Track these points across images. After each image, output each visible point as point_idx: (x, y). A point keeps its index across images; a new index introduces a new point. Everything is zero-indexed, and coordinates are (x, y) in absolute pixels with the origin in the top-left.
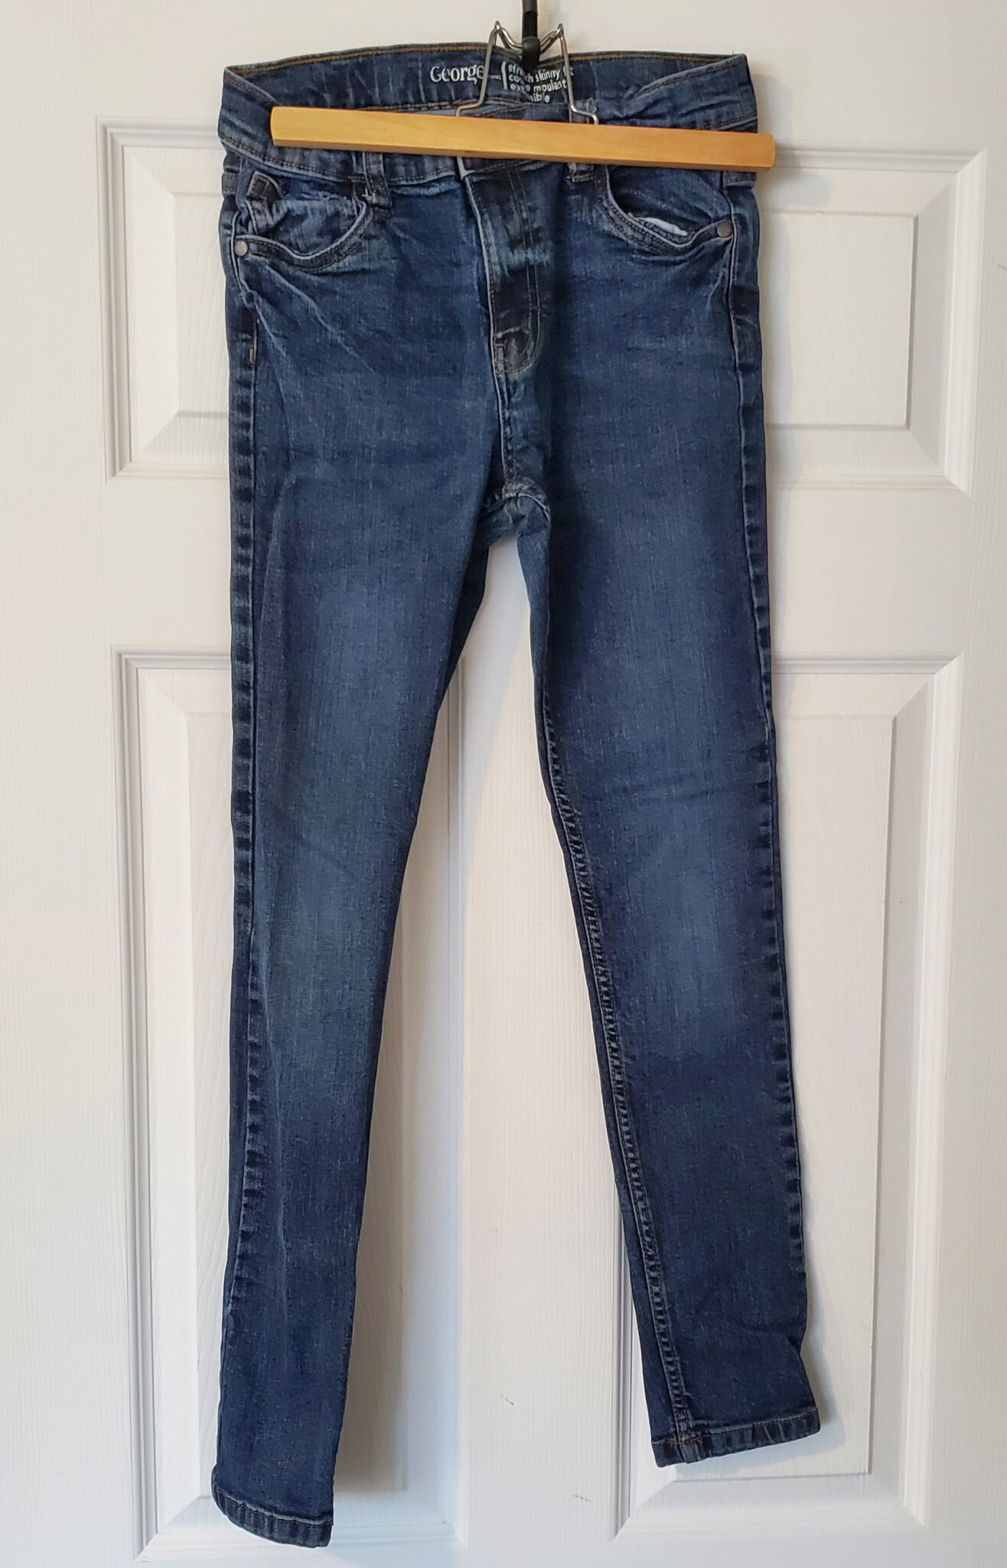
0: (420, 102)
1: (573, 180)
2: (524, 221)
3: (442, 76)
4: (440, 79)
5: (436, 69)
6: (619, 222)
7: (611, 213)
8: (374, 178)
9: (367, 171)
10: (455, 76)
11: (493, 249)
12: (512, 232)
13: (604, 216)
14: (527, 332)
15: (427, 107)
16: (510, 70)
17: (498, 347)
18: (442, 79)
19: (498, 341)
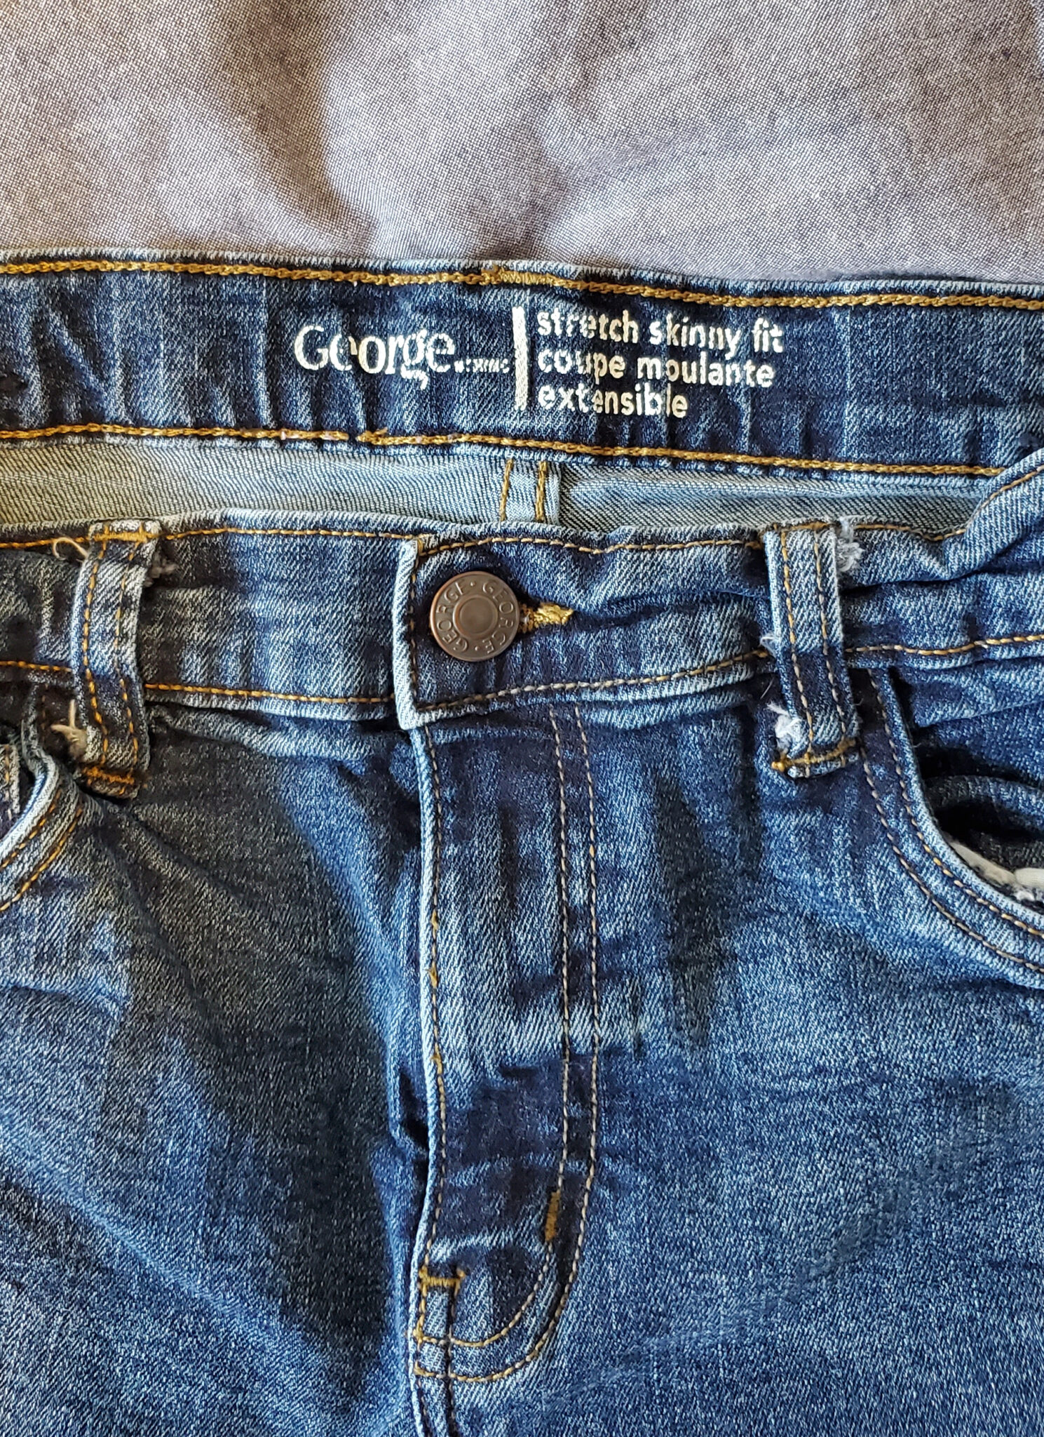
0: (255, 424)
1: (793, 772)
2: (572, 916)
3: (331, 354)
4: (323, 364)
5: (311, 333)
6: (963, 911)
7: (935, 882)
8: (101, 679)
9: (80, 655)
10: (372, 359)
11: (453, 1010)
12: (526, 953)
13: (910, 890)
14: (536, 1248)
15: (278, 439)
16: (544, 330)
17: (431, 1289)
18: (329, 363)
19: (433, 1270)
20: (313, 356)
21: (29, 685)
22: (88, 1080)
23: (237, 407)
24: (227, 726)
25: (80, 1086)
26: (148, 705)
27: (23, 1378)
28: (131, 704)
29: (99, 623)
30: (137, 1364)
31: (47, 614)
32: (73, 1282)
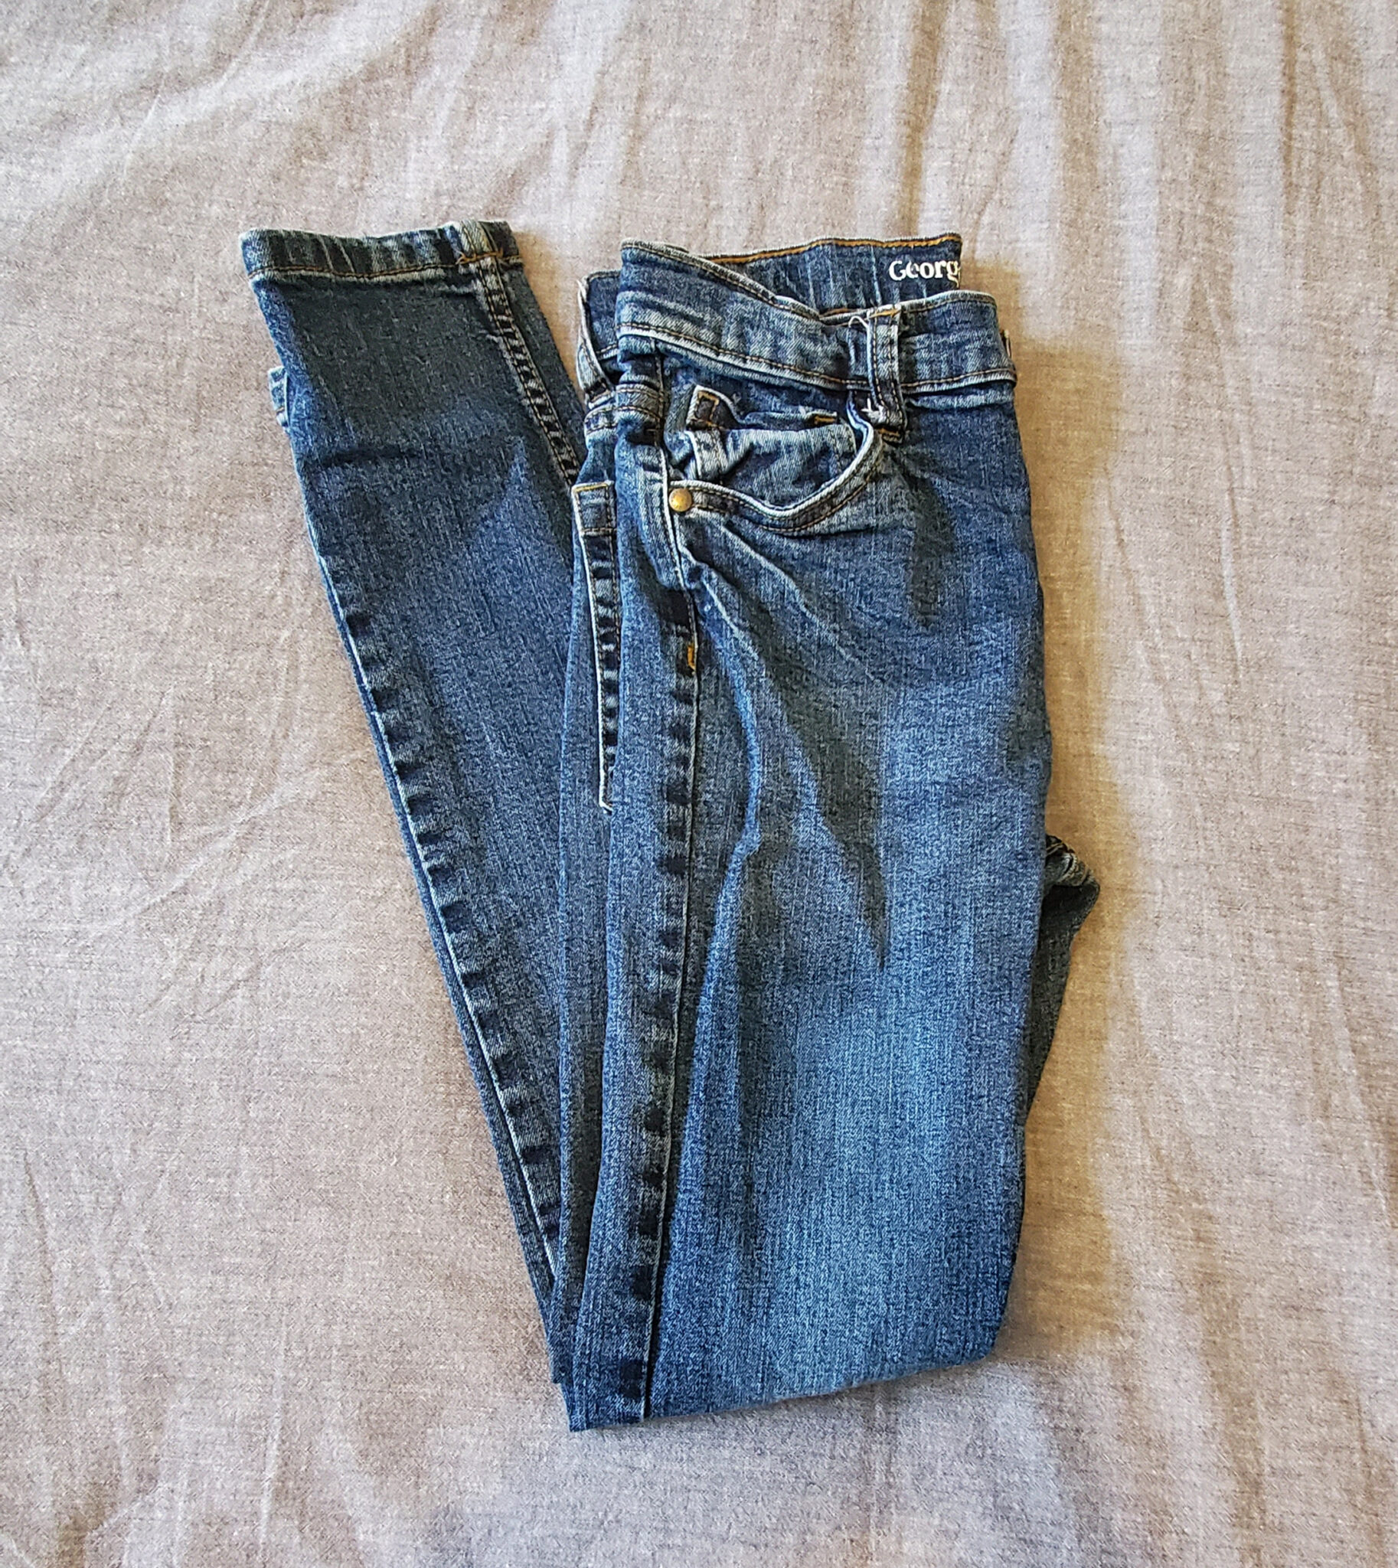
20: (898, 274)
21: (848, 391)
22: (905, 568)
23: (867, 300)
24: (944, 399)
25: (902, 571)
26: (905, 396)
27: (892, 721)
28: (897, 395)
29: (881, 354)
30: (942, 705)
31: (852, 353)
32: (906, 675)
